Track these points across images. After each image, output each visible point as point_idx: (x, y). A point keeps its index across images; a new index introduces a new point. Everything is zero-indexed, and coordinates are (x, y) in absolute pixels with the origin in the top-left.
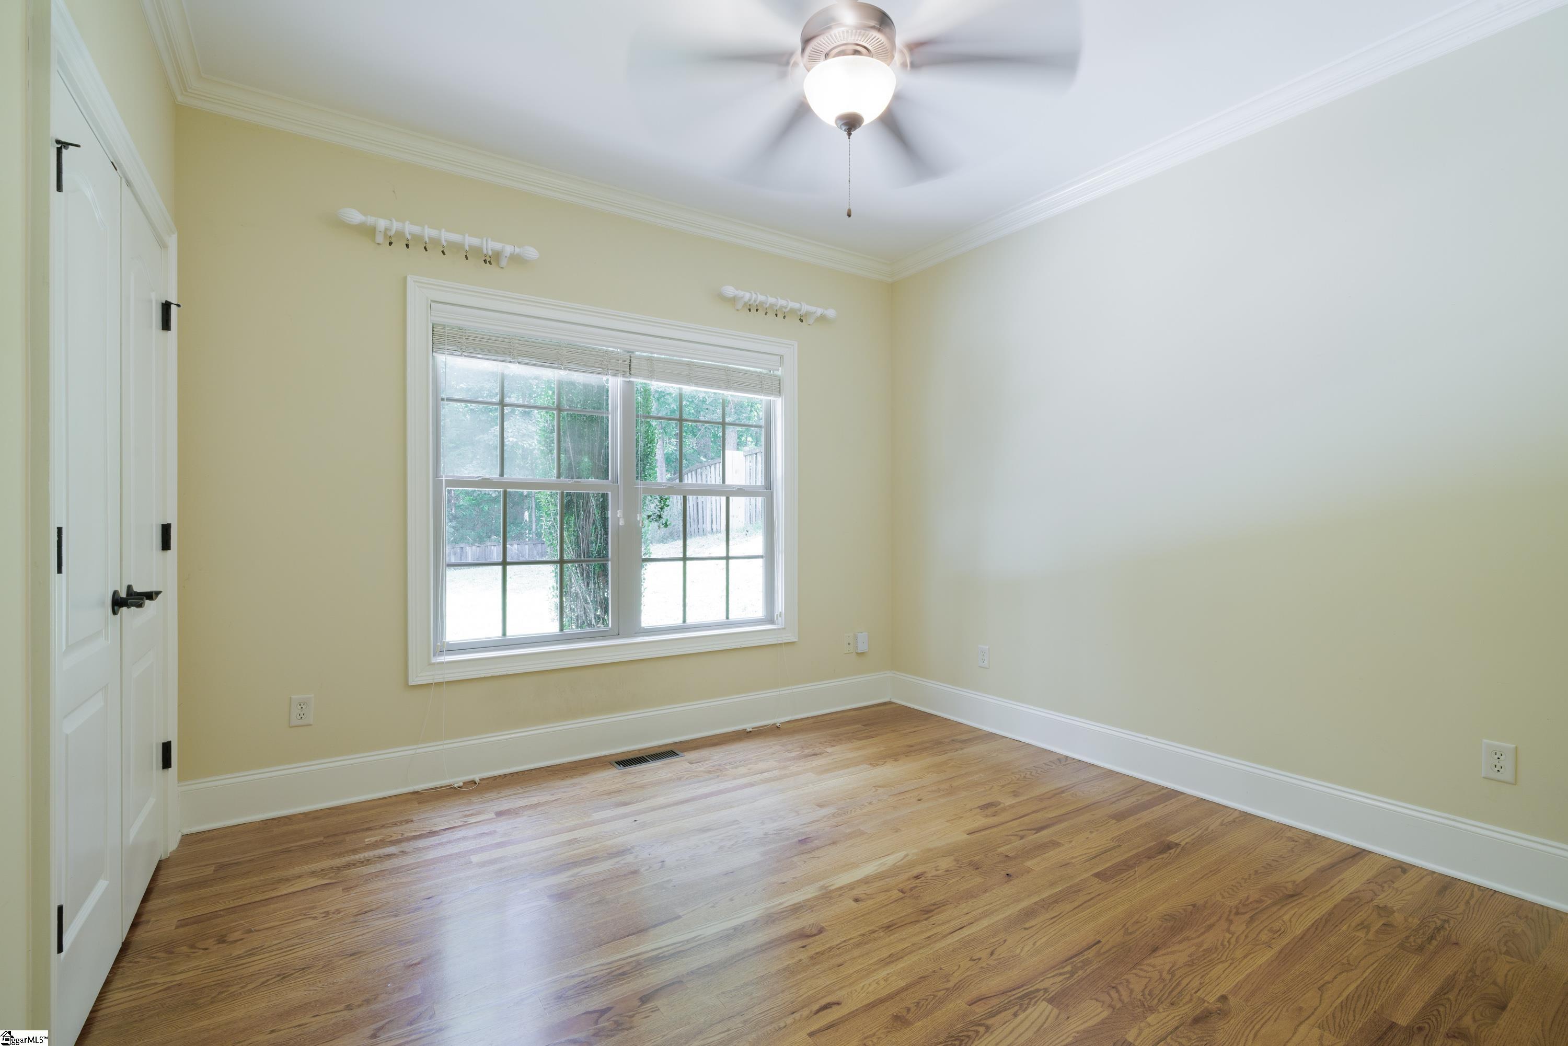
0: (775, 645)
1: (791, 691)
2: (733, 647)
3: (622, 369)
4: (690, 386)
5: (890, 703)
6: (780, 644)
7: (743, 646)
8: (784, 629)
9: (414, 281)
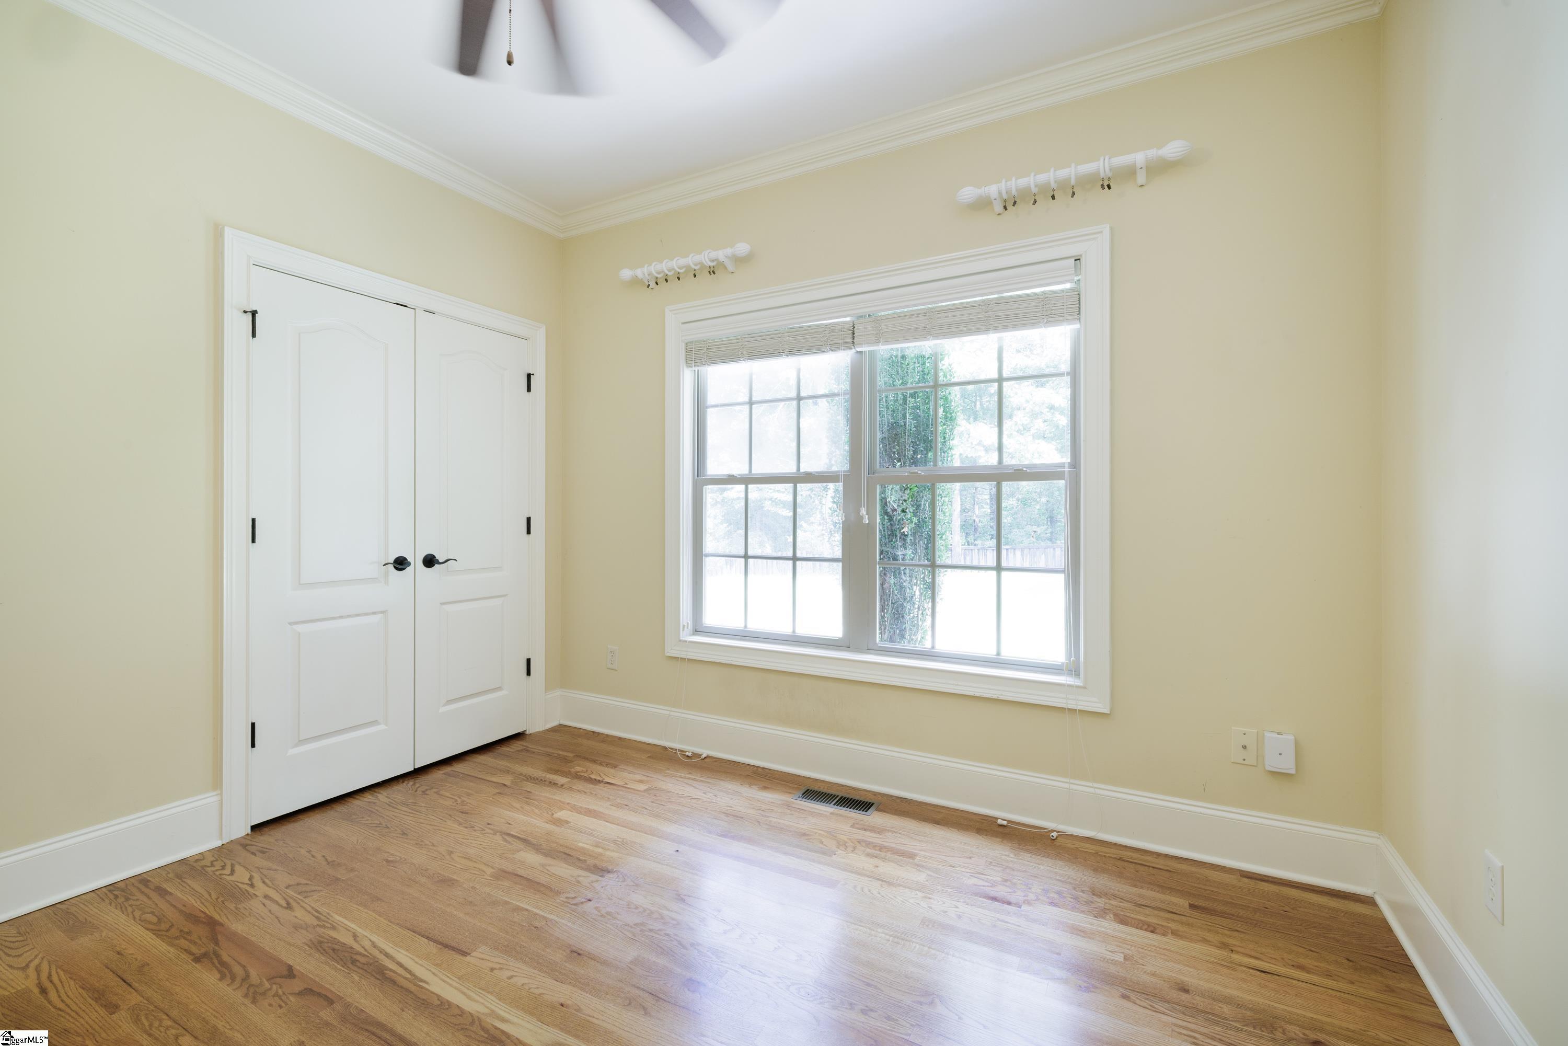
0: (1062, 709)
1: (1092, 790)
2: (985, 695)
3: (842, 341)
4: (928, 340)
5: (1369, 901)
6: (1072, 711)
7: (1002, 698)
8: (1084, 688)
9: (671, 311)
